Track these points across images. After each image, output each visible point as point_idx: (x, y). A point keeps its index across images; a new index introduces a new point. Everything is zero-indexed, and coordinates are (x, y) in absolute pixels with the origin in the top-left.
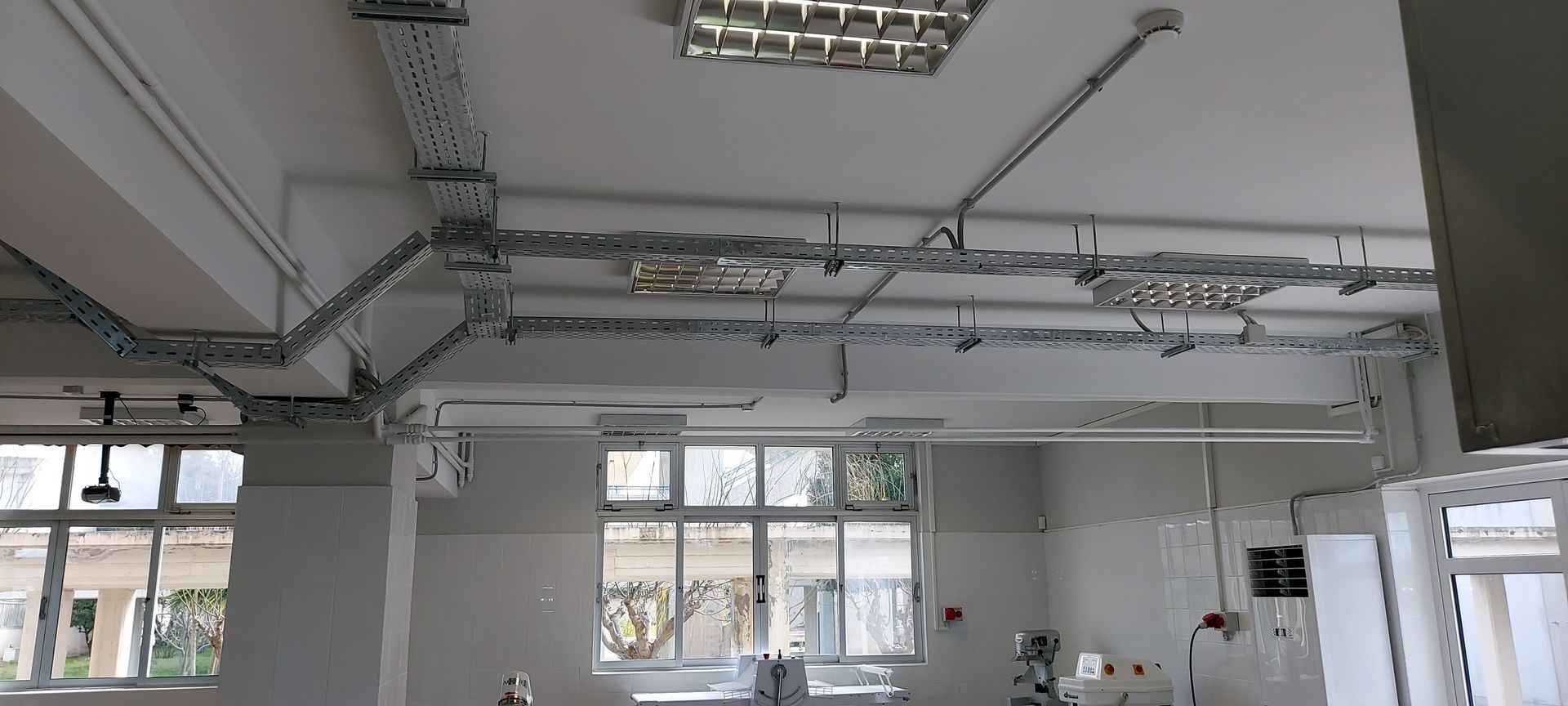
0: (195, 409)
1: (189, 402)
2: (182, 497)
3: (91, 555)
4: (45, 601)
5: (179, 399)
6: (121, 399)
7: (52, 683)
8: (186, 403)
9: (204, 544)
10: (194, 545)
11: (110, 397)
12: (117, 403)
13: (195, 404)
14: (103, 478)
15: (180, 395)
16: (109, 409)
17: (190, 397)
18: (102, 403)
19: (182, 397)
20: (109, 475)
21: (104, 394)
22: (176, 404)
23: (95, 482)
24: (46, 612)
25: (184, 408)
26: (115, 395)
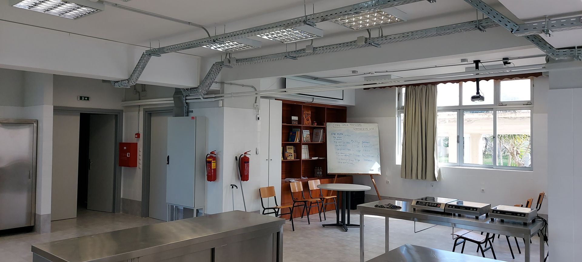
0: (510, 63)
1: (507, 61)
2: (503, 99)
3: (468, 122)
4: (458, 137)
5: (503, 60)
6: (481, 63)
7: (464, 165)
8: (506, 61)
9: (508, 117)
10: (505, 118)
11: (477, 62)
12: (480, 64)
13: (509, 61)
14: (478, 93)
15: (503, 58)
16: (477, 67)
17: (507, 59)
18: (474, 65)
19: (504, 59)
20: (480, 91)
21: (475, 61)
22: (502, 62)
23: (475, 94)
24: (459, 141)
25: (505, 63)
26: (479, 61)
